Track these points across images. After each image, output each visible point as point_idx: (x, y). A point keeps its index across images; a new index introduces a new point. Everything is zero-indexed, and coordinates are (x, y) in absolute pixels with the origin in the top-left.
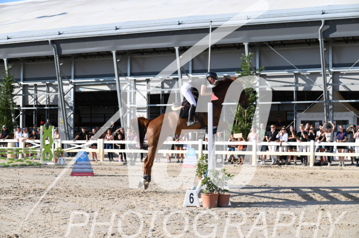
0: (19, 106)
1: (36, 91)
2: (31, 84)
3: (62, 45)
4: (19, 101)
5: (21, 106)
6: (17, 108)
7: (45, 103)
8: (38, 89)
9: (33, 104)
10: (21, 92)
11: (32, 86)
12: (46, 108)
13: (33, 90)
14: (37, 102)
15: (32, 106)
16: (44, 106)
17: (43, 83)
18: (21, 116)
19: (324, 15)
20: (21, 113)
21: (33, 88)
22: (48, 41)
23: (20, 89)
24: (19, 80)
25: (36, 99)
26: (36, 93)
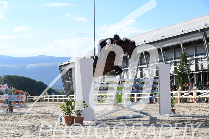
0: (194, 71)
1: (202, 61)
2: (199, 57)
3: (207, 32)
4: (193, 68)
5: (195, 71)
6: (192, 73)
7: (206, 69)
8: (203, 60)
9: (201, 69)
10: (194, 63)
11: (200, 59)
12: (207, 71)
13: (200, 61)
14: (203, 68)
15: (200, 71)
16: (206, 70)
17: (205, 56)
18: (195, 77)
20: (195, 75)
21: (200, 60)
22: (198, 30)
23: (193, 61)
24: (193, 56)
25: (202, 66)
26: (202, 62)
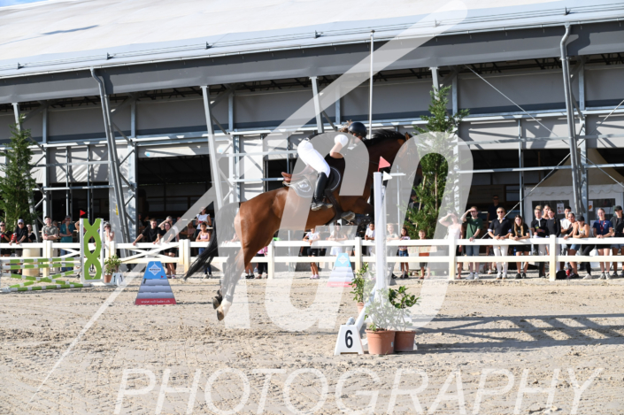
0: (41, 185)
1: (70, 158)
2: (60, 145)
3: (113, 78)
4: (40, 176)
5: (45, 185)
6: (37, 189)
7: (86, 180)
8: (73, 154)
9: (65, 180)
10: (44, 161)
12: (87, 187)
13: (64, 157)
14: (71, 177)
15: (63, 185)
16: (85, 184)
17: (79, 144)
18: (45, 203)
19: (569, 15)
20: (44, 196)
21: (65, 154)
22: (89, 70)
23: (41, 156)
24: (40, 139)
25: (70, 174)
26: (70, 161)
